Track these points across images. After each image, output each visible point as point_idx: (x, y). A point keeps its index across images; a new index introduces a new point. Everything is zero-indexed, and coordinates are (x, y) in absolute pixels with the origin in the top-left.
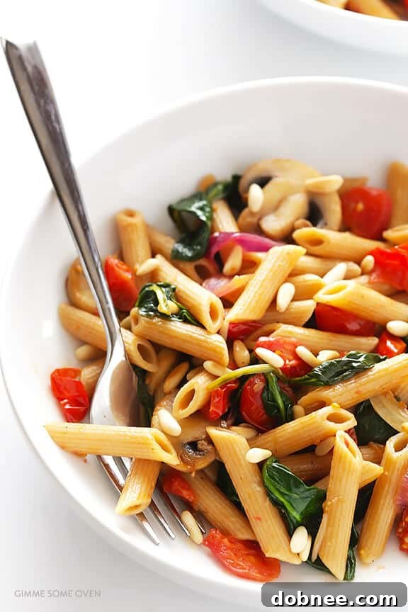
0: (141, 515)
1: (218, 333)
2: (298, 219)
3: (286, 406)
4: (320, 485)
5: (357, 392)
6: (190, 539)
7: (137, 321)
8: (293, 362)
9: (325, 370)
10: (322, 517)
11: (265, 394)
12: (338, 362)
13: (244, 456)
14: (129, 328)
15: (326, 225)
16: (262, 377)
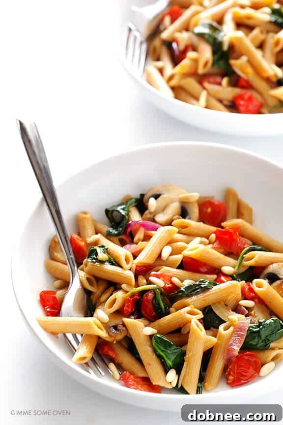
0: (86, 364)
1: (130, 270)
2: (174, 216)
3: (165, 308)
4: (183, 348)
5: (204, 300)
6: (113, 377)
7: (86, 265)
8: (170, 285)
9: (187, 288)
10: (183, 364)
11: (154, 301)
12: (194, 284)
13: (142, 331)
14: (82, 270)
15: (190, 218)
16: (153, 292)
